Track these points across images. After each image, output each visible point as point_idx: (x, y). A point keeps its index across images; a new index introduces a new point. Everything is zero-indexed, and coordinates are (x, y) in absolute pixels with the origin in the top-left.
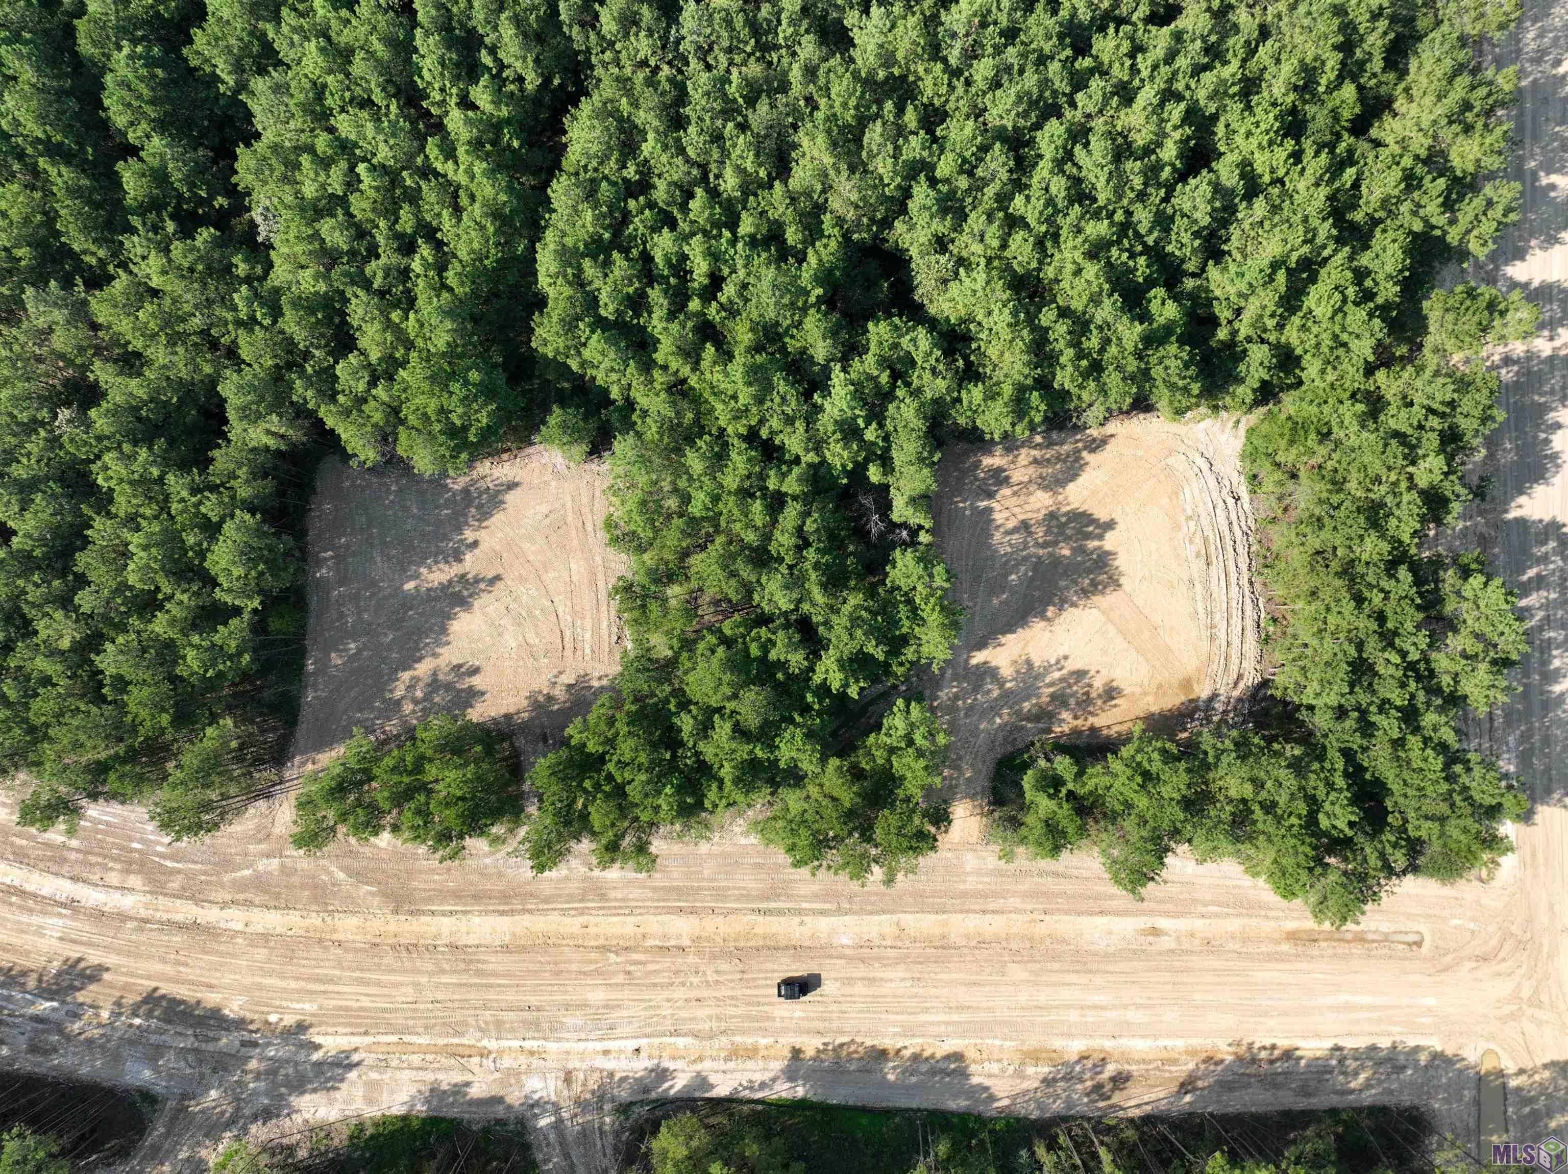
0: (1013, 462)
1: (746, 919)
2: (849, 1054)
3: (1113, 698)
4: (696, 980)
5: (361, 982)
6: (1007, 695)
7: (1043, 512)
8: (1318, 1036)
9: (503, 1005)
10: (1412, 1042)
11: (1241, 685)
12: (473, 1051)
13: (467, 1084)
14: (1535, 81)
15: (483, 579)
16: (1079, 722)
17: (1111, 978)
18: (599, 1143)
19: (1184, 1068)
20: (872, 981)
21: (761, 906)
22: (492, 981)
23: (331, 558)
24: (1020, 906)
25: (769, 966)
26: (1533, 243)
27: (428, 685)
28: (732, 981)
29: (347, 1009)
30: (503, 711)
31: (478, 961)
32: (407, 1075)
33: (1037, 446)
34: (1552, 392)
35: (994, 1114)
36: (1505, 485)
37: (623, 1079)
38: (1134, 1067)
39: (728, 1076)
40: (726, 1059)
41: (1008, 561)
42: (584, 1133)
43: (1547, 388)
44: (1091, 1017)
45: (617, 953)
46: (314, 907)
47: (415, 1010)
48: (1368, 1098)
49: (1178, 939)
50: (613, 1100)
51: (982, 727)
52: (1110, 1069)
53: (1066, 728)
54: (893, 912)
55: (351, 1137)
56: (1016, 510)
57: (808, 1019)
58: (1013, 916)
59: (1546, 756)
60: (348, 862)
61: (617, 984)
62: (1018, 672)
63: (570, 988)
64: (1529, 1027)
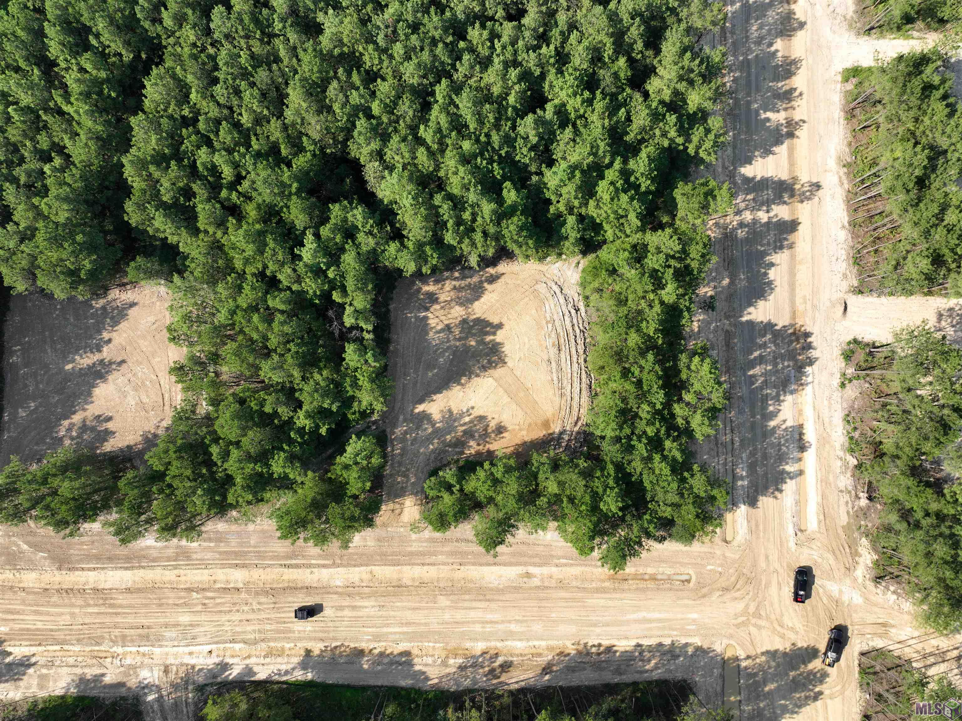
0: (441, 289)
1: (277, 570)
2: (341, 652)
3: (502, 433)
4: (246, 608)
5: (37, 613)
6: (436, 432)
7: (459, 319)
8: (627, 638)
9: (127, 626)
10: (683, 641)
11: (580, 424)
12: (108, 654)
13: (103, 675)
14: (757, 56)
15: (114, 363)
16: (481, 447)
17: (500, 604)
18: (185, 710)
19: (546, 659)
20: (354, 608)
21: (286, 562)
22: (119, 610)
23: (19, 350)
24: (445, 561)
25: (290, 599)
26: (757, 153)
27: (80, 428)
28: (268, 609)
29: (28, 630)
30: (126, 443)
31: (111, 599)
32: (65, 670)
33: (456, 279)
34: (769, 244)
35: (428, 688)
36: (740, 300)
37: (201, 670)
38: (515, 659)
39: (265, 667)
40: (265, 657)
41: (436, 351)
42: (176, 704)
43: (765, 241)
44: (489, 628)
45: (197, 592)
46: (8, 567)
47: (70, 630)
48: (656, 675)
49: (542, 580)
50: (194, 683)
51: (421, 451)
52: (500, 660)
53: (473, 451)
54: (367, 565)
55: (29, 710)
56: (443, 318)
57: (315, 631)
58: (442, 567)
59: (765, 465)
60: (30, 538)
61: (198, 612)
62: (443, 417)
63: (168, 614)
64: (753, 629)
